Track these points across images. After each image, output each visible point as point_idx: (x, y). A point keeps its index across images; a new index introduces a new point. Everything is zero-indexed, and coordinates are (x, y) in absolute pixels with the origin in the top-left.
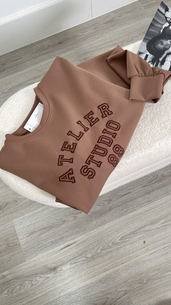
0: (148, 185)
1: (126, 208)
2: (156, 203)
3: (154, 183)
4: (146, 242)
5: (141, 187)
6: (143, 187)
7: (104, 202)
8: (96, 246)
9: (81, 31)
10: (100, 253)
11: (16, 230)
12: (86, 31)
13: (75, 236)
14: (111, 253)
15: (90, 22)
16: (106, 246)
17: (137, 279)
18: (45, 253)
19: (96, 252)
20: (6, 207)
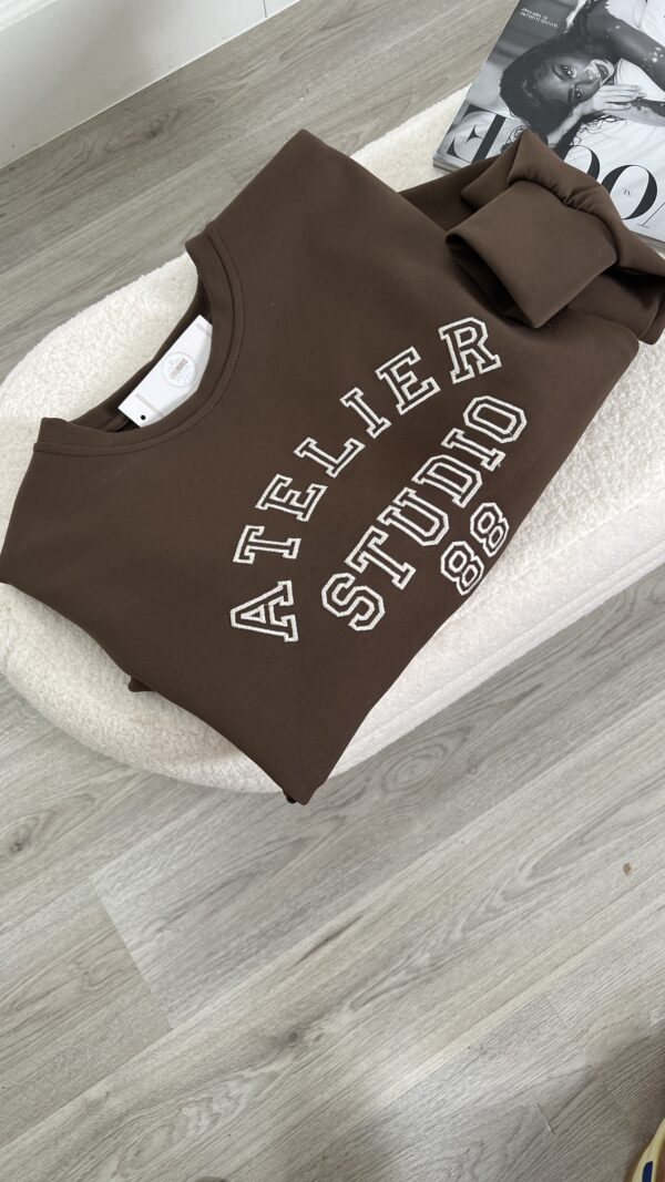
0: (601, 644)
1: (535, 747)
2: (645, 708)
3: (625, 634)
4: (633, 866)
5: (577, 659)
6: (583, 657)
7: (441, 740)
8: (440, 920)
9: (230, 73)
10: (464, 940)
11: (111, 912)
12: (253, 71)
13: (351, 892)
14: (506, 934)
15: (261, 31)
16: (482, 909)
17: (625, 1016)
18: (243, 985)
19: (445, 941)
20: (53, 829)
